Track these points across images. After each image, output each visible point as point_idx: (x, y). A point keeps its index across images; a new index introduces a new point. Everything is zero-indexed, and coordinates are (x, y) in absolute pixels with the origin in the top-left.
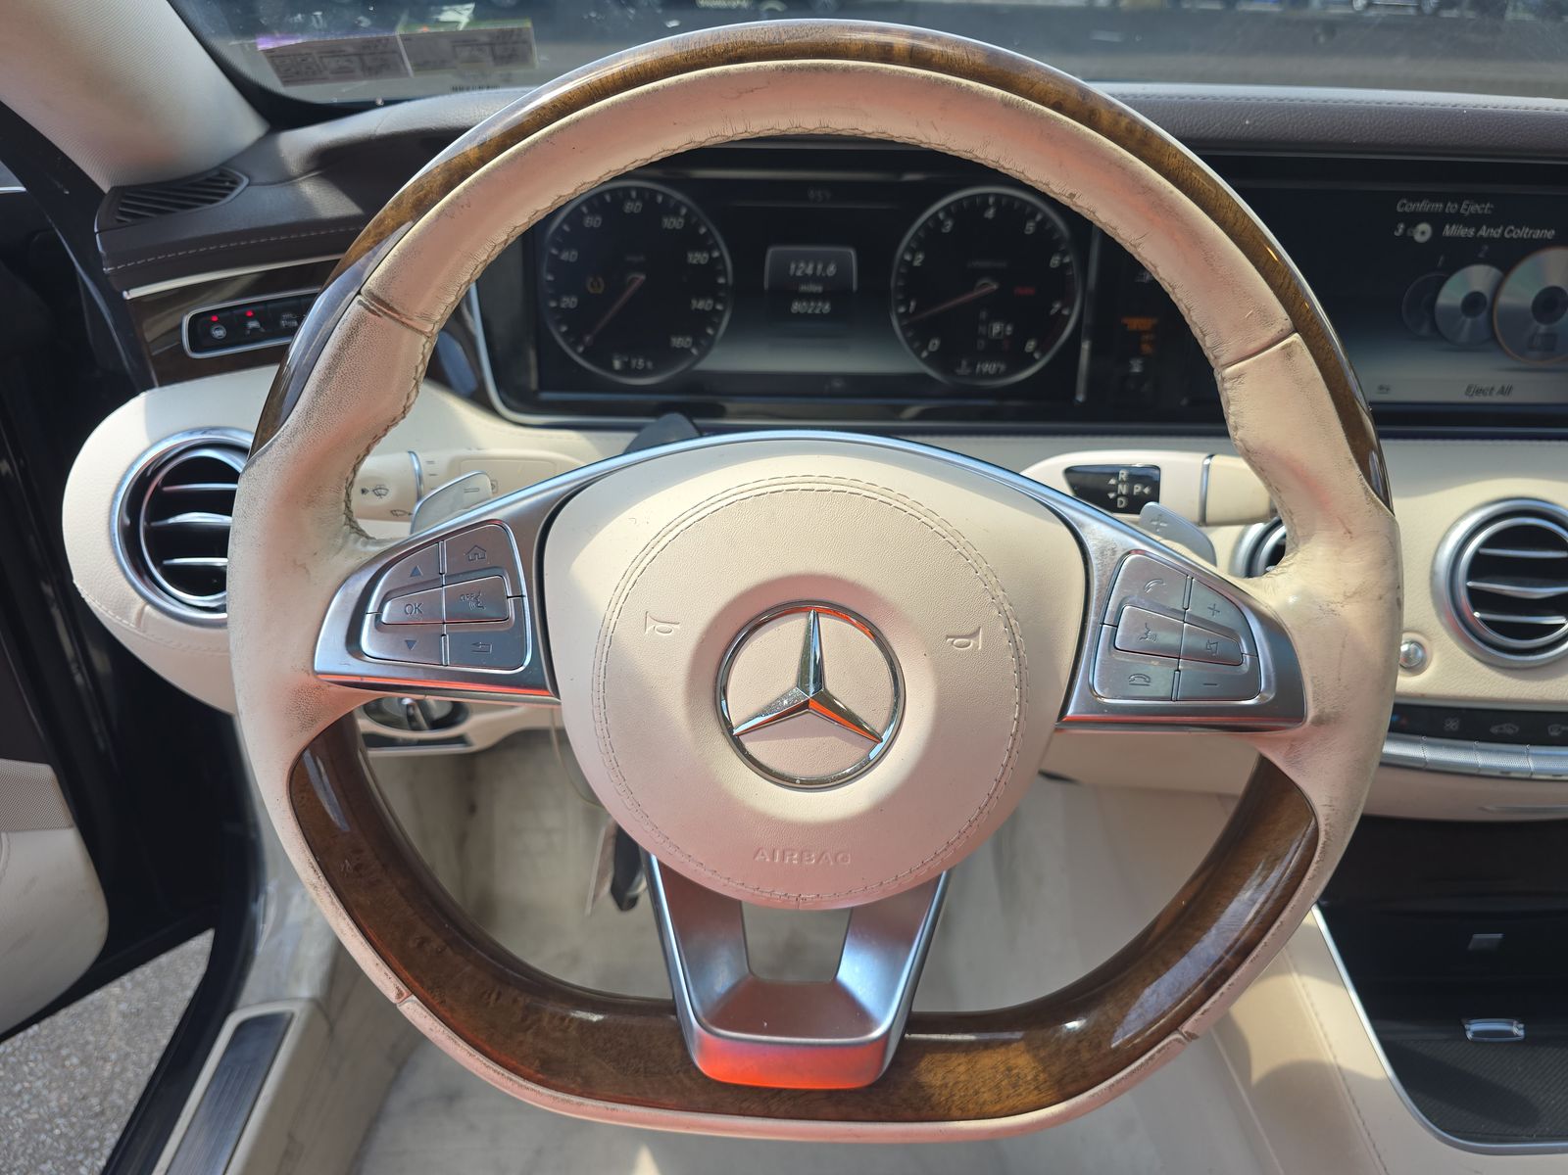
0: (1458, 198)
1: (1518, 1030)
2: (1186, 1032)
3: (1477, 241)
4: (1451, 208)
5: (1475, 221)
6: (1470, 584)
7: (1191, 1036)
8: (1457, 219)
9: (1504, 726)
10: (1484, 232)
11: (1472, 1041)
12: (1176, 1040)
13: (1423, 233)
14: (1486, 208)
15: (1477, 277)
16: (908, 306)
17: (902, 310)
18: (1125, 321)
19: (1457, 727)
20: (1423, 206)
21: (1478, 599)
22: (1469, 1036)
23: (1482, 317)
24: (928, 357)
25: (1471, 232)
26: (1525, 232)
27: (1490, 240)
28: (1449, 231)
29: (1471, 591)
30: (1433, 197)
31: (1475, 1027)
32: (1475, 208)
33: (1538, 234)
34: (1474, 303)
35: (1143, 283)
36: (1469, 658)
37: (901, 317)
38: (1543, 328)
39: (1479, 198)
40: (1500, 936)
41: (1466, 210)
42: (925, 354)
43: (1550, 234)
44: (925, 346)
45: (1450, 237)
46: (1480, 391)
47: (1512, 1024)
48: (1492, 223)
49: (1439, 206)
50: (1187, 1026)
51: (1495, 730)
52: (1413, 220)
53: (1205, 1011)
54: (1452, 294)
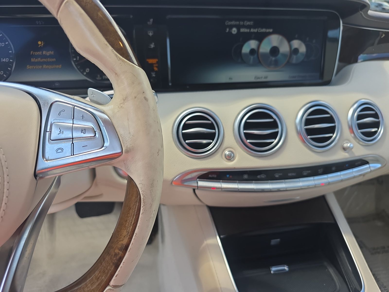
0: (243, 20)
1: (286, 268)
2: (112, 285)
3: (250, 33)
4: (242, 23)
5: (249, 27)
6: (245, 131)
7: (115, 287)
8: (244, 26)
9: (261, 175)
10: (252, 30)
11: (273, 274)
12: (109, 289)
13: (234, 31)
14: (251, 23)
15: (252, 44)
16: (76, 58)
17: (75, 59)
18: (148, 60)
19: (247, 177)
20: (233, 23)
21: (248, 136)
22: (272, 272)
23: (256, 56)
24: (86, 74)
25: (248, 30)
26: (264, 30)
27: (254, 33)
28: (242, 30)
29: (245, 133)
30: (236, 20)
31: (274, 269)
32: (248, 23)
33: (268, 30)
34: (253, 51)
35: (151, 48)
36: (247, 155)
37: (74, 61)
38: (273, 59)
39: (249, 20)
40: (279, 240)
41: (246, 24)
42: (85, 73)
43: (271, 30)
44: (84, 71)
45: (242, 32)
46: (259, 78)
47: (284, 266)
48: (255, 28)
49: (238, 23)
50: (112, 283)
51: (259, 177)
52: (231, 27)
53: (117, 275)
54: (246, 49)
